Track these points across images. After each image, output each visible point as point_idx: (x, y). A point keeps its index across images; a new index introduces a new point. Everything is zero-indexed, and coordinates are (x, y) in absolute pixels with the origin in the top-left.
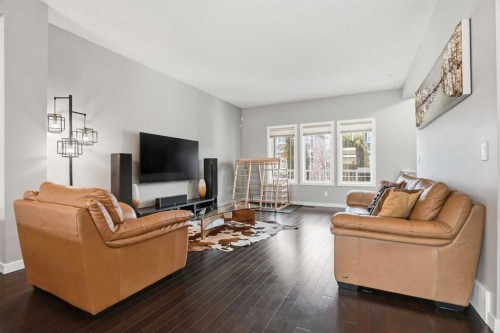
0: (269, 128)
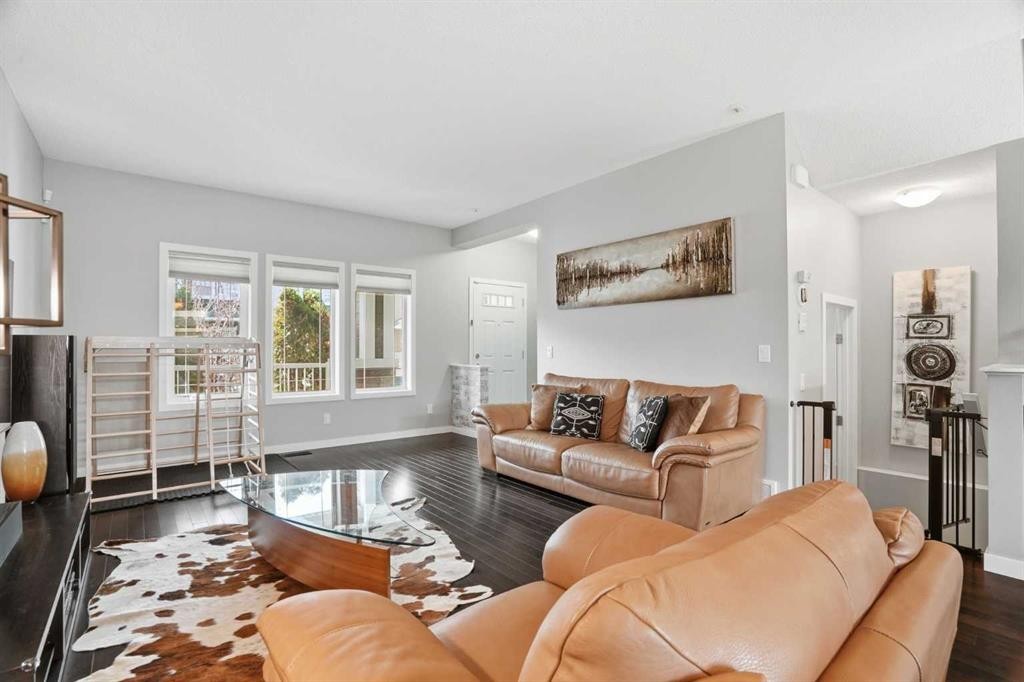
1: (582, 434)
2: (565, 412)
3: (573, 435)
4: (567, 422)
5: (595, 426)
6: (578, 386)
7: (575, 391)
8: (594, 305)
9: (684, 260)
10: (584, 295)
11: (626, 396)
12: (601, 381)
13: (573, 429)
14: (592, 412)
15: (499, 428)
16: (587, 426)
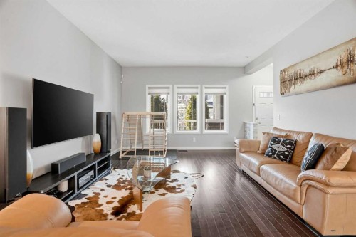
0: (147, 86)
1: (280, 159)
2: (273, 146)
3: (275, 158)
4: (273, 152)
5: (288, 156)
6: (283, 134)
7: (282, 136)
8: (297, 94)
9: (348, 61)
10: (292, 89)
11: (309, 142)
12: (297, 132)
13: (275, 155)
14: (288, 148)
15: (243, 150)
16: (284, 155)
